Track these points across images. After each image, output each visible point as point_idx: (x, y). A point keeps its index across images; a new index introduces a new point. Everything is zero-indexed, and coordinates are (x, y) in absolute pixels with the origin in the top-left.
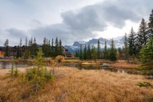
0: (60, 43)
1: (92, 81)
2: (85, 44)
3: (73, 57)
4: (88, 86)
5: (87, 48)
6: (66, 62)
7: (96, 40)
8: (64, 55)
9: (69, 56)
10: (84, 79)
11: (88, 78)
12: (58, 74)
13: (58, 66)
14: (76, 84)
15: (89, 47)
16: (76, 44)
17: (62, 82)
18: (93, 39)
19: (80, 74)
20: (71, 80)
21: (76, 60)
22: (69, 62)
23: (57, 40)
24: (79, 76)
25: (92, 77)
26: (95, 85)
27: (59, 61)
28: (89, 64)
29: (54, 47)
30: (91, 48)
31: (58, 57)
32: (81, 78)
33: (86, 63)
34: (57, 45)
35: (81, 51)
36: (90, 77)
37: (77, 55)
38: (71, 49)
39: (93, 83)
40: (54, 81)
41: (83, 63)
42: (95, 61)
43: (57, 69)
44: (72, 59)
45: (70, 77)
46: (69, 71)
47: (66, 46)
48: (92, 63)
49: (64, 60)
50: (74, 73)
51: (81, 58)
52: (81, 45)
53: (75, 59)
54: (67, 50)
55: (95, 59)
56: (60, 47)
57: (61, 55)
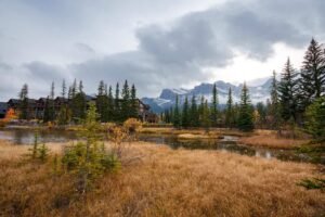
0: (134, 91)
1: (201, 173)
2: (186, 95)
3: (160, 122)
4: (191, 183)
5: (190, 103)
6: (145, 132)
7: (208, 85)
8: (140, 118)
9: (152, 119)
10: (184, 169)
11: (190, 166)
12: (129, 157)
13: (129, 141)
14: (166, 180)
15: (193, 101)
16: (166, 94)
17: (135, 174)
18: (203, 85)
19: (175, 158)
20: (155, 171)
21: (167, 130)
22: (150, 133)
23: (126, 86)
24: (173, 162)
25: (201, 166)
26: (205, 182)
27: (132, 130)
28: (193, 136)
29: (121, 100)
30: (198, 103)
31: (129, 122)
32: (176, 167)
33: (187, 135)
34: (127, 96)
35: (177, 109)
36: (196, 166)
37: (168, 119)
38: (155, 104)
39: (203, 177)
40: (120, 172)
41: (181, 136)
42: (207, 131)
43: (126, 146)
44: (159, 126)
45: (154, 165)
46: (152, 152)
47: (145, 99)
48: (201, 136)
49: (140, 129)
50: (161, 156)
51: (176, 124)
52: (177, 97)
53: (164, 126)
54: (146, 108)
55: (206, 127)
56: (134, 101)
57: (134, 117)
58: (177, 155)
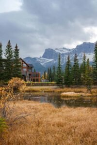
0: (17, 51)
1: (84, 130)
2: (69, 54)
3: (43, 81)
4: (74, 140)
5: (72, 62)
6: (29, 91)
7: (90, 44)
8: (23, 77)
9: (35, 78)
10: (66, 127)
11: (73, 124)
12: (14, 116)
13: (14, 100)
14: (50, 138)
15: (76, 60)
16: (49, 53)
18: (85, 44)
19: (59, 116)
20: (40, 129)
21: (50, 88)
22: (34, 91)
23: (9, 46)
24: (57, 120)
25: (84, 123)
26: (89, 139)
27: (16, 89)
28: (76, 94)
29: (4, 60)
30: (81, 62)
31: (13, 81)
32: (60, 125)
33: (70, 93)
34: (10, 56)
35: (59, 68)
36: (79, 123)
37: (51, 78)
38: (38, 63)
39: (86, 135)
40: (6, 130)
41: (64, 94)
42: (89, 90)
43: (11, 105)
44: (42, 85)
45: (38, 124)
46: (36, 110)
47: (28, 58)
48: (83, 94)
49: (24, 88)
50: (45, 114)
51: (59, 83)
52: (59, 56)
53: (48, 85)
54: (29, 67)
55: (88, 85)
56: (17, 60)
57: (19, 77)
58: (60, 114)
